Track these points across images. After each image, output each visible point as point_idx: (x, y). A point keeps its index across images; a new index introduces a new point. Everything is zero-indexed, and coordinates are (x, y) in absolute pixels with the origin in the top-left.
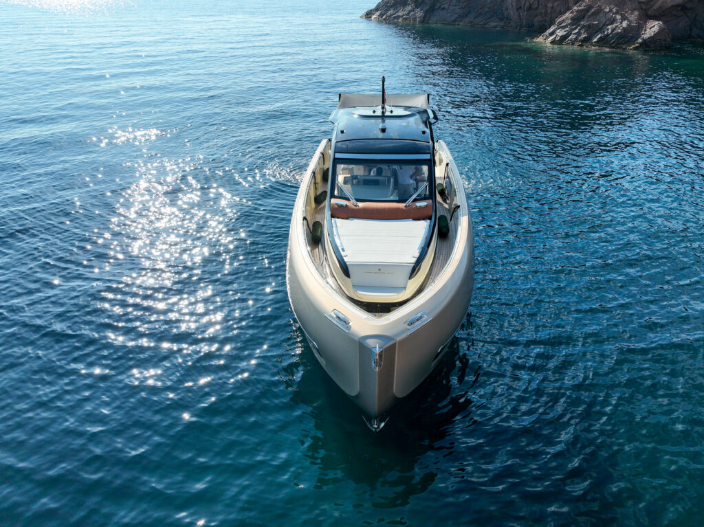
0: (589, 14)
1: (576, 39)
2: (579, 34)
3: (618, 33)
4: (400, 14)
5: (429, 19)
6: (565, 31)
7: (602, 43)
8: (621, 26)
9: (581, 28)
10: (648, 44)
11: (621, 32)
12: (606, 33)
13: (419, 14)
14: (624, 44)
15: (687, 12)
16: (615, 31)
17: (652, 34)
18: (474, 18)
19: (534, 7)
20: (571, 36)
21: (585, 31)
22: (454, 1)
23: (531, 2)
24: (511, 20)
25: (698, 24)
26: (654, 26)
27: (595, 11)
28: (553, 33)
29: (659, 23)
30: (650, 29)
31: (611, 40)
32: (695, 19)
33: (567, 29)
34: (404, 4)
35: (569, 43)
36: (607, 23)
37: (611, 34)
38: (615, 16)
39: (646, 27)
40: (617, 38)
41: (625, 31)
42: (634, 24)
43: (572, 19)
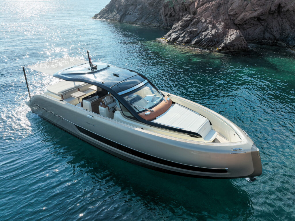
0: (192, 23)
1: (182, 41)
2: (184, 37)
3: (208, 38)
4: (110, 16)
5: (123, 20)
6: (176, 35)
7: (197, 45)
8: (211, 33)
9: (186, 33)
10: (229, 47)
11: (210, 38)
12: (201, 38)
13: (118, 17)
14: (212, 47)
15: (261, 22)
16: (207, 37)
17: (231, 40)
18: (144, 20)
19: (173, 15)
20: (179, 39)
21: (188, 36)
22: (136, 10)
23: (171, 12)
24: (163, 22)
25: (269, 30)
26: (233, 34)
27: (195, 21)
28: (170, 35)
29: (237, 32)
30: (231, 36)
31: (203, 43)
32: (267, 26)
33: (177, 33)
34: (112, 11)
35: (178, 44)
36: (202, 30)
37: (204, 38)
38: (208, 26)
39: (228, 35)
40: (208, 42)
41: (213, 37)
42: (220, 31)
43: (181, 26)
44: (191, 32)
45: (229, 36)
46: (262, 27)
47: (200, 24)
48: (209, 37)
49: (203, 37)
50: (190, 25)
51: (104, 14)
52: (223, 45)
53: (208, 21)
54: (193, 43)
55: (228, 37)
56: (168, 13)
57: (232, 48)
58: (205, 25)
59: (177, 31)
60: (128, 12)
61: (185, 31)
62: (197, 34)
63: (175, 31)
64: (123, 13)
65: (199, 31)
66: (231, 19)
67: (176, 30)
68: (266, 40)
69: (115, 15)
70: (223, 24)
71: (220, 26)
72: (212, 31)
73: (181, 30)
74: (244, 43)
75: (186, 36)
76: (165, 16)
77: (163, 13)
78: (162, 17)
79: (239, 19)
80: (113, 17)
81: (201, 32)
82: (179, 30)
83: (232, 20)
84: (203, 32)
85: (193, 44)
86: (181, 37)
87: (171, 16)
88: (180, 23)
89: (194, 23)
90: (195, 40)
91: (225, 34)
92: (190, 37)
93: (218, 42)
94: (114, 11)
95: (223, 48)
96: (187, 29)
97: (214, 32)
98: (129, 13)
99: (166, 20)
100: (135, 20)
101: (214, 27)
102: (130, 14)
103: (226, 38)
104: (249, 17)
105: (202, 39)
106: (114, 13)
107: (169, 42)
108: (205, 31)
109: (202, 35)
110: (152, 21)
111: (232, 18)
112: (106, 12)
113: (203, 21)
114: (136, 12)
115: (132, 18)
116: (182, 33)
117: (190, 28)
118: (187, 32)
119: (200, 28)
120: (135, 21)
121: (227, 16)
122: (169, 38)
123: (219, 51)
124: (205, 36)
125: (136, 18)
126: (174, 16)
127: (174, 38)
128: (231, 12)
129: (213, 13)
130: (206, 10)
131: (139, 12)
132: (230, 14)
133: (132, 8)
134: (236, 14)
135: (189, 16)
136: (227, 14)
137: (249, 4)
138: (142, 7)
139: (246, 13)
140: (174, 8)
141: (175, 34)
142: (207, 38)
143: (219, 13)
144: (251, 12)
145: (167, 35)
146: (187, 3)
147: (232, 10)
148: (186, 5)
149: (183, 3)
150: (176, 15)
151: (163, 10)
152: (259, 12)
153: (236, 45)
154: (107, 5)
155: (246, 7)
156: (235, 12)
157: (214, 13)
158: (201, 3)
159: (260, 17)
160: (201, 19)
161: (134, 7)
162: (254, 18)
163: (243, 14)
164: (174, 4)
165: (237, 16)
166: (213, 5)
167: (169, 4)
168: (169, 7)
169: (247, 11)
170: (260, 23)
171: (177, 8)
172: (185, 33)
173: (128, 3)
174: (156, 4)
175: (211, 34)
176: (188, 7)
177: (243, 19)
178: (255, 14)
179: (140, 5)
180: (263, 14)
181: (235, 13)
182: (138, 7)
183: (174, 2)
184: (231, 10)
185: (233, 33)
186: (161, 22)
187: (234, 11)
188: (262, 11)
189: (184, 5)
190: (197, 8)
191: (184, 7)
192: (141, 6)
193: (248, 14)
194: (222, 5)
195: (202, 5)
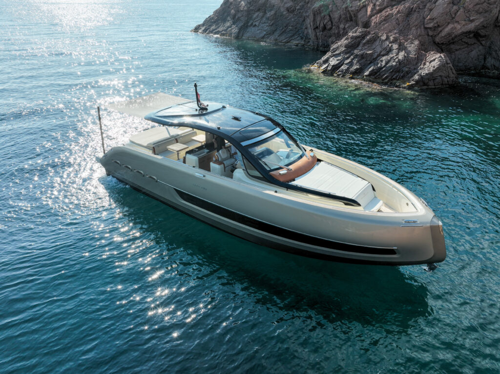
0: (364, 41)
1: (347, 70)
2: (351, 64)
3: (392, 66)
4: (220, 29)
5: (242, 36)
6: (338, 60)
7: (373, 77)
8: (397, 58)
9: (354, 58)
10: (426, 81)
11: (396, 65)
12: (379, 65)
13: (235, 30)
14: (398, 80)
15: (481, 39)
16: (390, 64)
17: (431, 69)
18: (279, 36)
19: (328, 27)
20: (342, 67)
21: (358, 62)
22: (264, 19)
23: (325, 23)
24: (310, 39)
25: (494, 53)
26: (434, 60)
27: (370, 39)
28: (326, 61)
29: (440, 57)
30: (430, 63)
31: (384, 75)
32: (490, 47)
33: (340, 58)
34: (224, 20)
35: (340, 74)
36: (382, 53)
37: (384, 66)
38: (392, 46)
39: (425, 60)
40: (391, 72)
41: (400, 64)
42: (412, 55)
43: (346, 46)
44: (362, 57)
45: (428, 64)
46: (481, 47)
47: (377, 43)
48: (394, 64)
49: (383, 64)
50: (361, 45)
51: (210, 26)
52: (416, 77)
53: (392, 38)
54: (367, 73)
55: (425, 64)
56: (320, 24)
57: (431, 83)
58: (386, 45)
59: (339, 55)
60: (252, 21)
61: (352, 55)
62: (373, 60)
63: (336, 54)
64: (242, 24)
65: (376, 54)
66: (428, 35)
67: (337, 52)
68: (489, 69)
69: (228, 27)
70: (417, 42)
71: (413, 47)
72: (397, 54)
73: (345, 52)
74: (452, 75)
75: (355, 62)
76: (314, 29)
77: (311, 24)
78: (310, 31)
79: (443, 34)
80: (225, 30)
81: (380, 55)
82: (343, 52)
83: (431, 36)
84: (383, 55)
85: (366, 76)
86: (346, 64)
87: (324, 28)
88: (343, 42)
89: (369, 42)
90: (370, 70)
91: (420, 59)
92: (360, 64)
93: (407, 73)
94: (228, 21)
95: (417, 82)
96: (356, 51)
97: (401, 55)
98: (252, 24)
99: (316, 36)
100: (262, 35)
101: (401, 48)
102: (255, 25)
103: (422, 66)
104: (460, 31)
105: (381, 68)
106: (228, 24)
107: (325, 72)
108: (387, 54)
109: (382, 61)
110: (291, 36)
111: (431, 33)
112: (215, 22)
113: (384, 38)
114: (265, 23)
115: (258, 32)
116: (348, 58)
117: (361, 50)
118: (356, 56)
119: (379, 50)
120: (263, 37)
121: (423, 30)
122: (326, 65)
123: (410, 88)
124: (387, 63)
125: (265, 33)
126: (331, 28)
127: (333, 66)
128: (430, 23)
129: (399, 25)
130: (387, 19)
131: (269, 22)
132: (426, 26)
133: (258, 15)
134: (439, 26)
135: (360, 30)
136: (422, 27)
137: (462, 10)
138: (275, 14)
139: (456, 25)
140: (330, 16)
141: (336, 59)
142: (389, 66)
143: (409, 24)
144: (463, 23)
145: (321, 61)
146: (353, 9)
147: (432, 19)
148: (352, 11)
149: (346, 8)
150: (334, 27)
151: (312, 19)
152: (477, 24)
153: (439, 77)
154: (217, 11)
155: (455, 14)
156: (437, 23)
157: (401, 25)
158: (378, 8)
159: (479, 31)
160: (380, 35)
161: (261, 14)
162: (469, 32)
163: (450, 26)
164: (330, 9)
165: (440, 29)
166: (398, 12)
167: (322, 9)
168: (322, 14)
169: (457, 22)
170: (479, 41)
171: (336, 16)
172: (352, 57)
173: (251, 8)
174: (298, 9)
175: (397, 60)
176: (354, 14)
177: (449, 34)
178: (471, 26)
179: (271, 10)
180: (484, 27)
181: (436, 25)
182: (268, 15)
183: (330, 6)
184: (430, 19)
185: (434, 58)
186: (306, 38)
187: (435, 21)
188: (482, 22)
189: (348, 11)
190: (371, 16)
191: (348, 15)
192: (273, 12)
193: (459, 27)
194: (415, 11)
195: (380, 11)
